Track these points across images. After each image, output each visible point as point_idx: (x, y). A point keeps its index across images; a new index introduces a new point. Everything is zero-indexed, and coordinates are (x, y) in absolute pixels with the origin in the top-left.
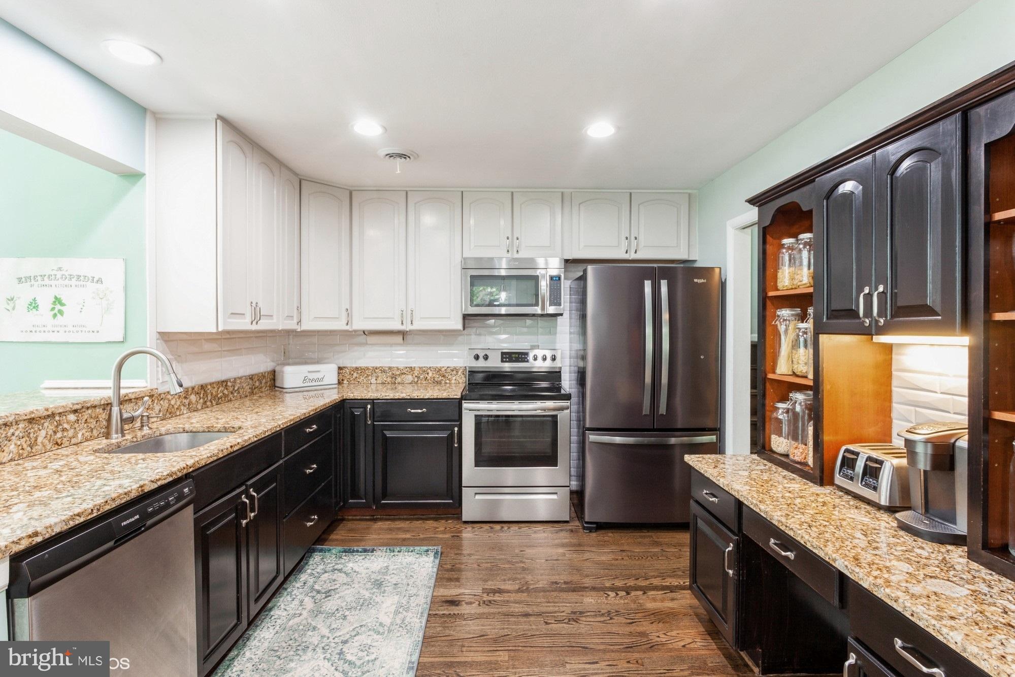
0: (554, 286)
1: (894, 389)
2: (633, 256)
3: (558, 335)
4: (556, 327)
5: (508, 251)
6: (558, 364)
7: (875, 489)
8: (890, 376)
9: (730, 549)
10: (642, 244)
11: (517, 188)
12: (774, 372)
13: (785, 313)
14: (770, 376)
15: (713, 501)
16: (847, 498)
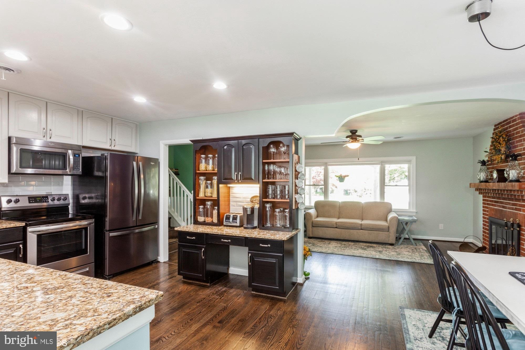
0: (76, 160)
1: (230, 198)
2: (113, 148)
3: (64, 186)
4: (63, 182)
5: (44, 136)
6: (66, 202)
7: (236, 222)
8: (229, 195)
9: (203, 250)
10: (117, 143)
11: (50, 100)
12: (198, 197)
13: (202, 178)
14: (197, 198)
15: (193, 239)
16: (228, 227)
